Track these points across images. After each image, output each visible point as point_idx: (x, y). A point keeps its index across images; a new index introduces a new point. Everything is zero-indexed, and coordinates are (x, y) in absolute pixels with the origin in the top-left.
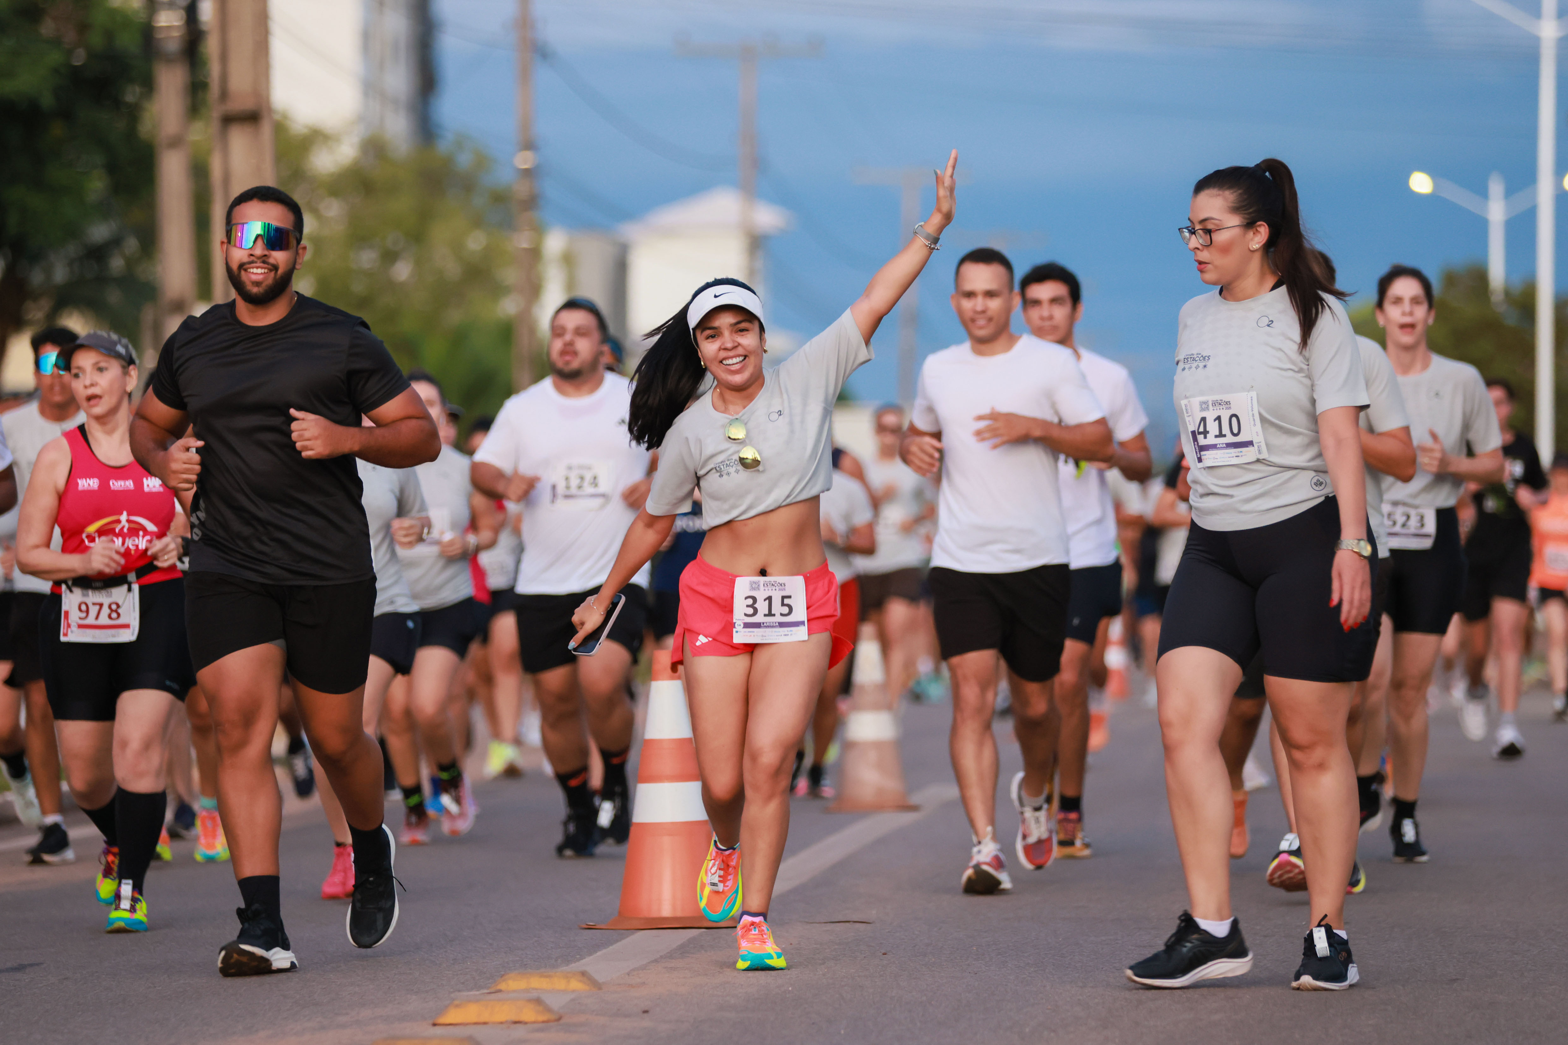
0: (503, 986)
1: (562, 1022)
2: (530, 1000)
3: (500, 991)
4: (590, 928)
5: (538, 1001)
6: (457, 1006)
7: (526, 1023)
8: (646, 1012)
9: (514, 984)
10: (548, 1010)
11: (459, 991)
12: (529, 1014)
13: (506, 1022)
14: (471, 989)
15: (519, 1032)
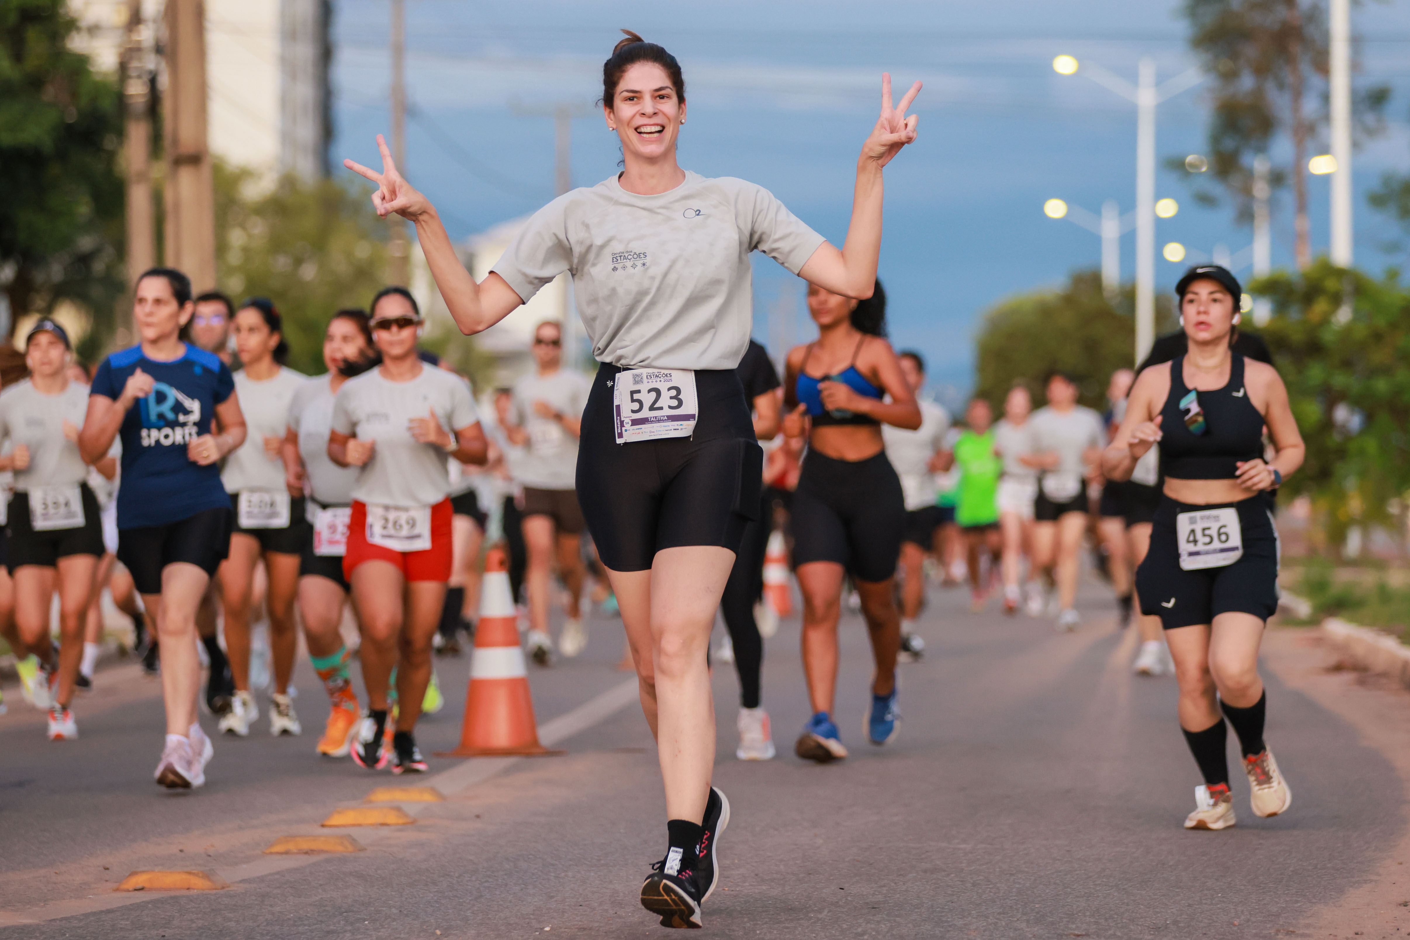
0: (374, 798)
1: (417, 825)
2: (396, 811)
3: (371, 801)
5: (398, 809)
6: (343, 814)
7: (389, 825)
8: (478, 817)
9: (381, 796)
10: (406, 815)
12: (392, 818)
13: (374, 824)
15: (384, 832)
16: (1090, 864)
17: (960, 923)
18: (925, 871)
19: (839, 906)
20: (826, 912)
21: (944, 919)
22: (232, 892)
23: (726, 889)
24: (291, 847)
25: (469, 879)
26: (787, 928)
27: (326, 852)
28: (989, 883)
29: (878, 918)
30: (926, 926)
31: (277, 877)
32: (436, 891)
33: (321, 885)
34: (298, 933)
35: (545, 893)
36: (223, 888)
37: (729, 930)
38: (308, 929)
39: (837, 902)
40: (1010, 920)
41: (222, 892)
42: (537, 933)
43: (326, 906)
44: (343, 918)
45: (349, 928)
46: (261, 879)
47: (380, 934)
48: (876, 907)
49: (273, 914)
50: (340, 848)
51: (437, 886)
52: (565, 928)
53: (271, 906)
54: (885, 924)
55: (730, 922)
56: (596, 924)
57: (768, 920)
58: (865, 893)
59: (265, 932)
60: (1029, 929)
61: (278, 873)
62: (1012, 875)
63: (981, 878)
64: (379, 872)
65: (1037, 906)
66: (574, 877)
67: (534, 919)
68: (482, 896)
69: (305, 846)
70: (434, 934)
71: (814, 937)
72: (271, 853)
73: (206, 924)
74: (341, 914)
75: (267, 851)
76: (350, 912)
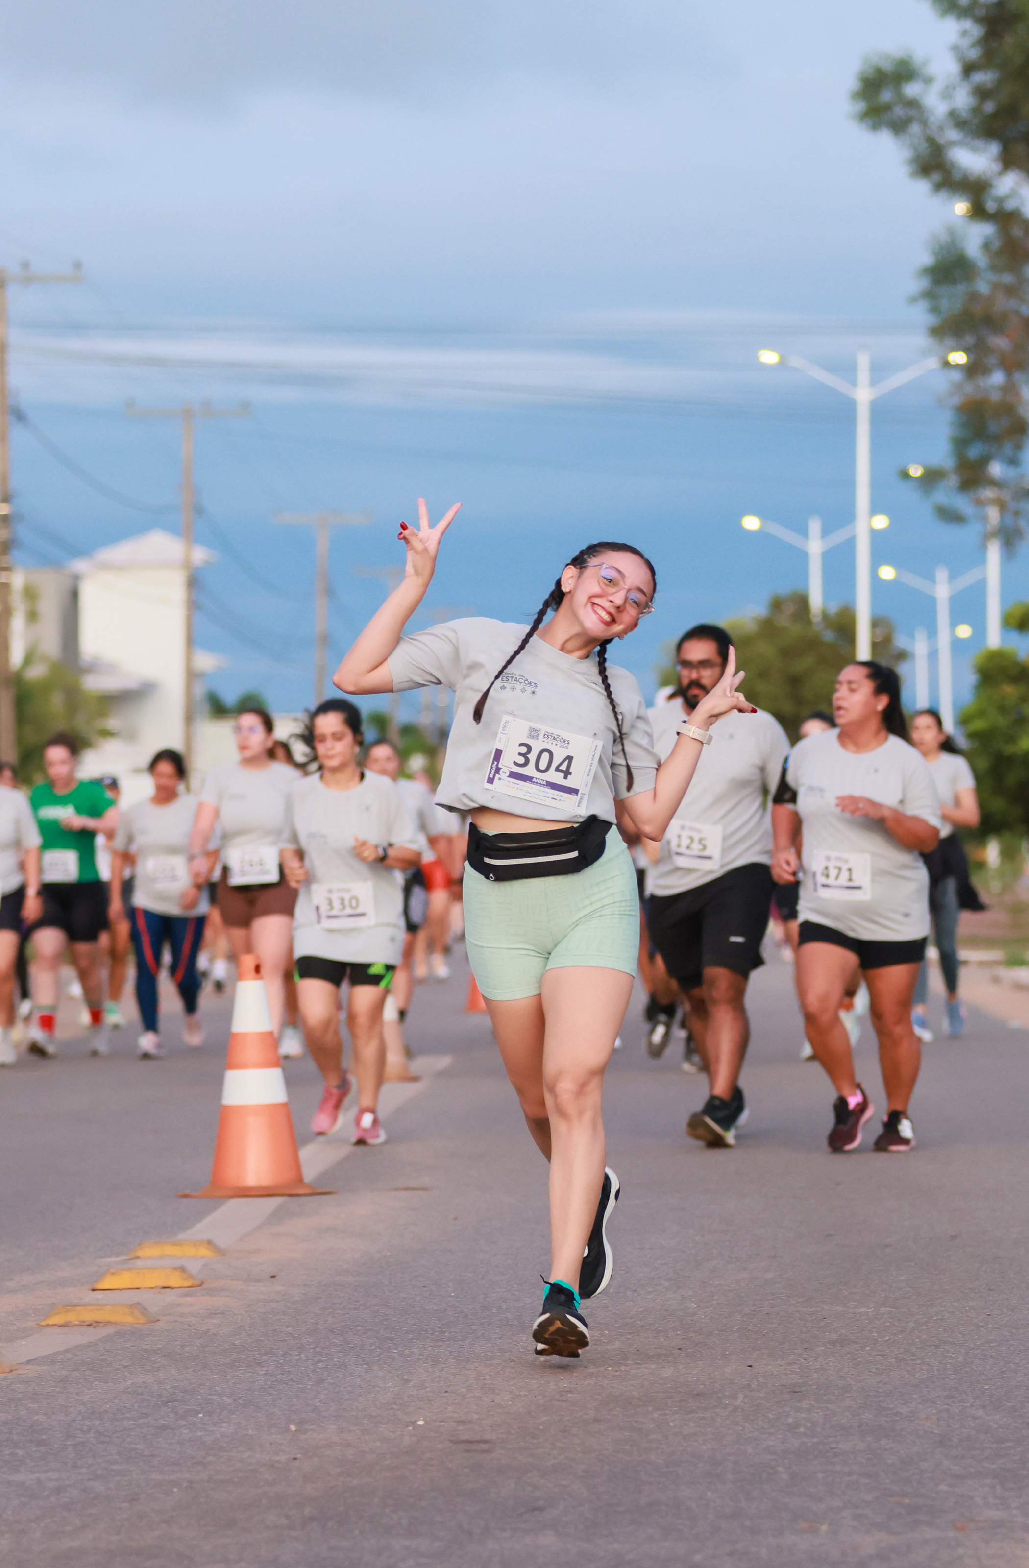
0: (139, 1253)
1: (204, 1286)
2: (175, 1269)
3: (138, 1258)
4: (186, 1196)
5: (183, 1269)
6: (113, 1274)
7: (173, 1288)
8: (273, 1277)
9: (149, 1252)
10: (191, 1277)
11: (101, 1257)
12: (175, 1280)
13: (157, 1287)
14: (110, 1257)
15: (170, 1297)
16: (1021, 1331)
17: (904, 1410)
18: (833, 1343)
19: (752, 1391)
20: (741, 1396)
21: (884, 1405)
22: (23, 1376)
23: (610, 1369)
24: (72, 1317)
25: (298, 1358)
26: (704, 1418)
27: (115, 1323)
28: (915, 1358)
29: (805, 1404)
30: (867, 1414)
31: (69, 1356)
32: (265, 1374)
33: (125, 1367)
34: (125, 1429)
35: (396, 1376)
36: (11, 1371)
37: (636, 1421)
38: (134, 1424)
39: (749, 1385)
40: (962, 1406)
41: (10, 1375)
42: (411, 1428)
43: (142, 1394)
44: (171, 1409)
45: (182, 1422)
46: (50, 1359)
47: (222, 1430)
48: (797, 1390)
49: (84, 1404)
50: (129, 1319)
51: (263, 1367)
52: (441, 1422)
53: (77, 1394)
54: (817, 1413)
55: (632, 1411)
56: (476, 1416)
57: (676, 1409)
58: (775, 1373)
59: (85, 1428)
60: (990, 1418)
61: (66, 1351)
62: (937, 1346)
63: (902, 1351)
64: (187, 1349)
65: (986, 1387)
66: (421, 1355)
67: (398, 1410)
68: (324, 1380)
69: (89, 1317)
70: (288, 1430)
71: (741, 1430)
72: (48, 1325)
73: (10, 1417)
74: (165, 1403)
75: (43, 1323)
76: (175, 1401)
